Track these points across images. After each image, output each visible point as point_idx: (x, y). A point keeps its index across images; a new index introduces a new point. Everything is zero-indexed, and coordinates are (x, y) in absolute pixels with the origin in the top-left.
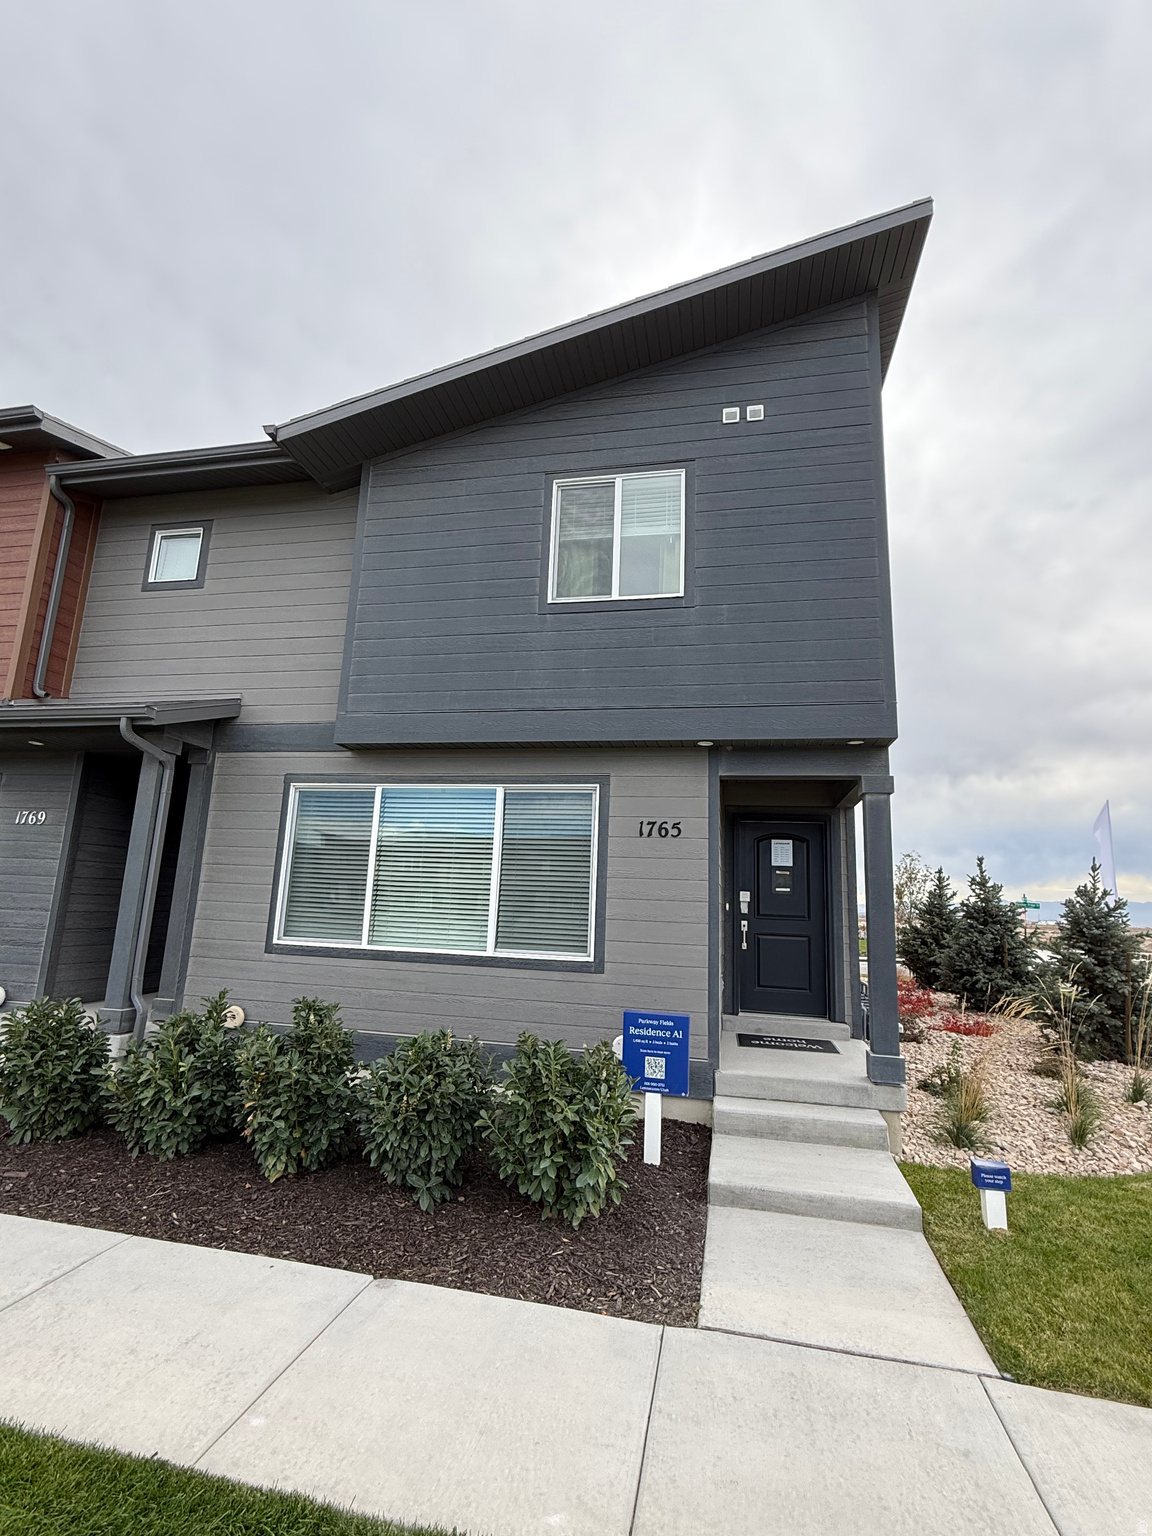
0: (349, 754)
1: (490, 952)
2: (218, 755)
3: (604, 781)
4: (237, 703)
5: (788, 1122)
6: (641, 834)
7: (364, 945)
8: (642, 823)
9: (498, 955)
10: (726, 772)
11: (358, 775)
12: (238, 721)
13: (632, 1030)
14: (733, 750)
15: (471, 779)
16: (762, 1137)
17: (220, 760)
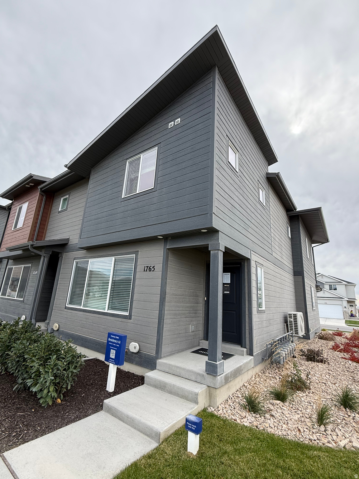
0: (85, 251)
1: (106, 311)
2: (64, 254)
3: (136, 253)
4: (68, 240)
5: (165, 384)
6: (144, 271)
7: (82, 308)
8: (145, 267)
9: (108, 312)
10: (170, 246)
11: (87, 257)
12: (68, 244)
13: (109, 339)
14: (171, 238)
15: (108, 255)
16: (157, 388)
17: (64, 255)
